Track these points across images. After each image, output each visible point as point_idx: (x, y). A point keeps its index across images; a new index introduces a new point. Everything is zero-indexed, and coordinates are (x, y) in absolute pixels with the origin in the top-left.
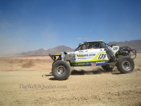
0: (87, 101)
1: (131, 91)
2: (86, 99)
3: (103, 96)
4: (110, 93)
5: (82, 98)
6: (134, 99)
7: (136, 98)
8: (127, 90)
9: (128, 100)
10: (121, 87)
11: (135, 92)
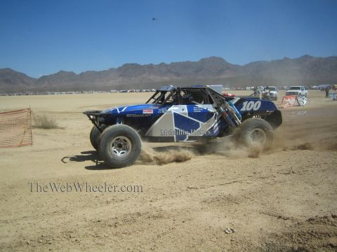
0: (51, 247)
1: (139, 214)
2: (50, 244)
3: (86, 230)
4: (99, 221)
5: (41, 241)
6: (141, 233)
7: (145, 231)
8: (133, 211)
9: (130, 236)
10: (123, 204)
11: (147, 216)
